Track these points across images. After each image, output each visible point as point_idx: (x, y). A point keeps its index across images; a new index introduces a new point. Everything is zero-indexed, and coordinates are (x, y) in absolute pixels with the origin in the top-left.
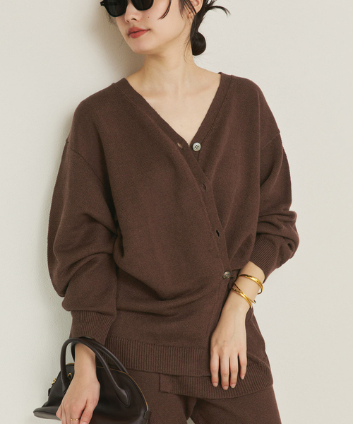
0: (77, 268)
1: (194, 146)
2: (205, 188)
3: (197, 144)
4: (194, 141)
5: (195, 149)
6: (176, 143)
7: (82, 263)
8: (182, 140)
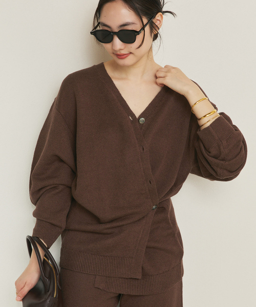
0: (44, 190)
1: (140, 120)
2: (143, 149)
3: (143, 119)
4: (141, 116)
5: (141, 123)
6: (129, 116)
7: (48, 188)
8: (133, 115)
